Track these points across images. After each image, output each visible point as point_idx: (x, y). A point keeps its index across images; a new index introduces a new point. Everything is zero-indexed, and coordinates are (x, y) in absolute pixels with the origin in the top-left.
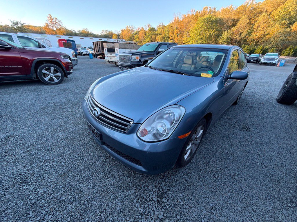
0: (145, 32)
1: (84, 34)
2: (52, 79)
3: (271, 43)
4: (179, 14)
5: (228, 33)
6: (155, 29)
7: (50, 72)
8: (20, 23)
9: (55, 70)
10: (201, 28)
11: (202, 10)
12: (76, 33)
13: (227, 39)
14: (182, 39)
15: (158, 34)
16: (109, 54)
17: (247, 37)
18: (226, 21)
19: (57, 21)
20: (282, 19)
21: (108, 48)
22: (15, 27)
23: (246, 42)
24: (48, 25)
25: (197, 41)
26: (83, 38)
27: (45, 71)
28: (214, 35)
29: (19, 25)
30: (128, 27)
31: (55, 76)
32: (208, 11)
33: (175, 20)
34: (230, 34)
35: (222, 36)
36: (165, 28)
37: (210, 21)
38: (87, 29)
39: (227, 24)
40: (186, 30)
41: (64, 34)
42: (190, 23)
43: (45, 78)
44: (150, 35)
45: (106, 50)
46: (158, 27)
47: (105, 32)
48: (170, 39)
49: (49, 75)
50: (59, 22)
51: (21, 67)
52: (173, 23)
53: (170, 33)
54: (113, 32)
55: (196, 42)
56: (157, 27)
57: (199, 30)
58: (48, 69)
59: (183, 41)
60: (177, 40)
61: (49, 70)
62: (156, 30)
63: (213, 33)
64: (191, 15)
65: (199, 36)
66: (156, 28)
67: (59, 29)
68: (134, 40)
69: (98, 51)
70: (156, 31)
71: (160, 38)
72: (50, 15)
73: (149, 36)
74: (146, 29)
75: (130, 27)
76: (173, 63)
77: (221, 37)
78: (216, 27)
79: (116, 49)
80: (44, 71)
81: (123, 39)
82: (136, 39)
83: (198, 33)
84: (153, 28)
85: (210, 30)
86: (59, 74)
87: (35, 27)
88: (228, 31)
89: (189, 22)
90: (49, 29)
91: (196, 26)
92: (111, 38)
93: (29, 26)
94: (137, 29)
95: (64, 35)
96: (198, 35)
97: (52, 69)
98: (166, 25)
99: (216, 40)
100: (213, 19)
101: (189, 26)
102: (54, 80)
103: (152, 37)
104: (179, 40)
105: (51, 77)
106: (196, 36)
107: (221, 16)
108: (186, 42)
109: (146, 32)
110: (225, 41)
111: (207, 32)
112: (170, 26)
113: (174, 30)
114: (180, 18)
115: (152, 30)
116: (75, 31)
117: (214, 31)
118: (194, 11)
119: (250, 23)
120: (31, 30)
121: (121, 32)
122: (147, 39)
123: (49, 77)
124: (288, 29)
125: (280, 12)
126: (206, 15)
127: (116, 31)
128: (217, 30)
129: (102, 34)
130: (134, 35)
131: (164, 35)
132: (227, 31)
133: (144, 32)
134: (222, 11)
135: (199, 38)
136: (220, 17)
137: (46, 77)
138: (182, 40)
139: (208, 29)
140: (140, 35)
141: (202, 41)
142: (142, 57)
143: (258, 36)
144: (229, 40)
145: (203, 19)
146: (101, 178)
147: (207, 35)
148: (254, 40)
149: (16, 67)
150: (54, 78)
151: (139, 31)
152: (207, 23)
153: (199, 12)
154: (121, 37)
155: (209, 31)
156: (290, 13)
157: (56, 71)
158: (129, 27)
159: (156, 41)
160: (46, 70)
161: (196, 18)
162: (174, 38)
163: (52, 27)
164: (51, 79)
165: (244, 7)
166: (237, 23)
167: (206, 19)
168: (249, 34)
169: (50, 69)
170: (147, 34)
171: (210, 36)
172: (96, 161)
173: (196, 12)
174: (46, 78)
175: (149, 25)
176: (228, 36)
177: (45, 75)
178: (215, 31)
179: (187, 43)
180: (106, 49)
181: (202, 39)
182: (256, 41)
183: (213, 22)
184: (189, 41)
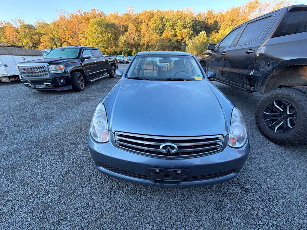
0: (16, 30)
3: (156, 47)
5: (123, 38)
6: (32, 26)
10: (96, 30)
11: (90, 12)
13: (125, 43)
14: (79, 42)
15: (41, 34)
17: (139, 41)
18: (118, 26)
20: (156, 29)
23: (140, 46)
28: (112, 39)
32: (97, 14)
33: (61, 18)
34: (125, 38)
35: (119, 40)
36: (49, 27)
37: (103, 25)
39: (119, 29)
40: (81, 32)
42: (82, 24)
44: (27, 34)
46: (37, 25)
52: (59, 22)
53: (60, 34)
56: (35, 24)
57: (95, 32)
62: (36, 28)
63: (110, 37)
64: (79, 15)
65: (98, 39)
71: (46, 39)
74: (17, 26)
78: (111, 31)
84: (28, 25)
85: (106, 34)
88: (123, 35)
89: (80, 22)
91: (90, 28)
98: (49, 23)
99: (116, 43)
100: (106, 23)
101: (82, 27)
103: (32, 37)
106: (94, 39)
107: (113, 21)
109: (18, 30)
110: (124, 45)
112: (57, 25)
113: (64, 30)
114: (67, 17)
117: (110, 34)
119: (137, 29)
124: (162, 37)
125: (153, 23)
126: (96, 17)
128: (113, 34)
131: (51, 35)
133: (14, 29)
141: (103, 44)
142: (66, 66)
143: (146, 41)
144: (127, 44)
145: (95, 21)
146: (198, 219)
147: (105, 38)
148: (145, 45)
151: (3, 28)
152: (101, 26)
156: (159, 25)
161: (86, 19)
162: (68, 40)
165: (128, 15)
166: (127, 29)
167: (98, 22)
168: (139, 39)
170: (22, 33)
171: (109, 39)
172: (170, 210)
173: (83, 12)
175: (19, 20)
176: (124, 40)
181: (101, 42)
182: (146, 45)
183: (106, 25)
184: (89, 44)
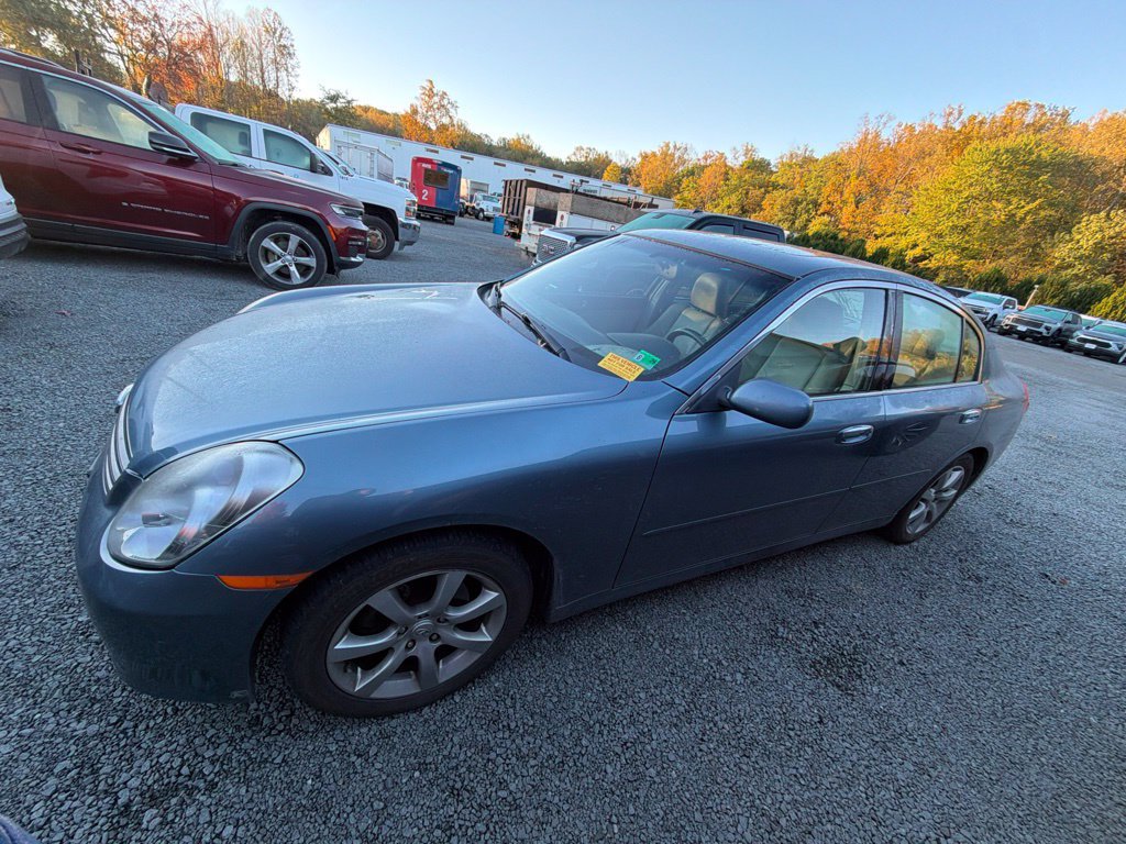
0: (727, 173)
1: (514, 152)
2: (284, 271)
4: (884, 119)
5: (1106, 225)
6: (769, 164)
7: (285, 250)
8: (344, 98)
9: (301, 245)
10: (971, 185)
11: (1000, 114)
12: (491, 145)
13: (1099, 248)
14: (876, 219)
15: (775, 186)
16: (535, 229)
18: (1111, 171)
19: (445, 102)
21: (536, 208)
22: (330, 106)
24: (415, 112)
25: (940, 236)
26: (504, 165)
27: (272, 243)
28: (1034, 223)
29: (340, 104)
30: (667, 145)
31: (297, 265)
32: (1029, 119)
33: (863, 142)
34: (1117, 229)
35: (1070, 232)
36: (811, 167)
37: (1024, 163)
38: (528, 137)
39: (1111, 183)
40: (902, 187)
41: (453, 145)
42: (927, 160)
43: (263, 265)
44: (743, 184)
45: (529, 212)
46: (784, 160)
47: (583, 153)
48: (819, 212)
49: (279, 258)
50: (449, 106)
51: (207, 217)
52: (850, 153)
53: (826, 191)
54: (610, 158)
55: (933, 239)
56: (781, 157)
57: (960, 192)
58: (282, 240)
59: (877, 228)
60: (851, 219)
61: (285, 243)
62: (774, 169)
63: (1026, 215)
64: (940, 127)
65: (954, 218)
66: (773, 163)
67: (443, 128)
68: (678, 196)
69: (512, 213)
70: (772, 173)
71: (779, 201)
72: (431, 82)
73: (736, 189)
74: (736, 161)
75: (675, 146)
76: (648, 296)
77: (1067, 237)
78: (1047, 190)
79: (560, 213)
80: (268, 243)
81: (637, 186)
82: (686, 194)
83: (954, 207)
84: (760, 163)
85: (1015, 200)
86: (311, 261)
87: (383, 113)
88: (1112, 214)
89: (922, 155)
90: (417, 123)
91: (950, 172)
92: (598, 177)
93: (366, 109)
94: (701, 156)
95: (451, 149)
96: (951, 214)
97: (294, 240)
98: (819, 155)
99: (1038, 245)
100: (1045, 154)
101: (919, 171)
102: (292, 275)
103: (747, 193)
104: (858, 220)
105: (286, 266)
106: (941, 214)
107: (1088, 150)
108: (890, 231)
109: (730, 172)
110: (1080, 258)
111: (999, 206)
112: (837, 163)
113: (848, 177)
114: (887, 135)
115: (760, 166)
116: (492, 137)
117: (1034, 205)
118: (960, 114)
120: (368, 122)
121: (639, 160)
122: (726, 199)
123: (279, 263)
126: (1011, 135)
127: (622, 154)
128: (1051, 205)
129: (574, 159)
130: (683, 176)
131: (798, 191)
132: (1103, 214)
133: (723, 170)
134: (1102, 124)
135: (955, 227)
136: (1085, 149)
137: (268, 262)
138: (871, 223)
139: (1005, 195)
140: (705, 179)
141: (967, 238)
144: (1106, 256)
145: (993, 149)
147: (995, 216)
149: (192, 215)
150: (293, 268)
151: (707, 166)
152: (1010, 168)
153: (981, 123)
154: (634, 177)
155: (1009, 203)
157: (303, 249)
158: (671, 146)
159: (761, 209)
160: (276, 241)
161: (958, 142)
162: (841, 209)
163: (426, 118)
164: (283, 273)
167: (1007, 151)
169: (287, 239)
170: (734, 181)
171: (1012, 222)
173: (965, 117)
174: (270, 265)
175: (750, 147)
176: (1103, 238)
177: (270, 255)
178: (1041, 207)
179: (894, 238)
180: (532, 209)
181: (964, 230)
183: (1039, 166)
184: (903, 231)
